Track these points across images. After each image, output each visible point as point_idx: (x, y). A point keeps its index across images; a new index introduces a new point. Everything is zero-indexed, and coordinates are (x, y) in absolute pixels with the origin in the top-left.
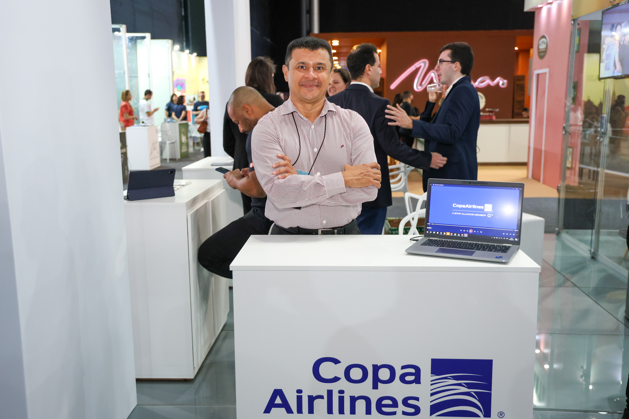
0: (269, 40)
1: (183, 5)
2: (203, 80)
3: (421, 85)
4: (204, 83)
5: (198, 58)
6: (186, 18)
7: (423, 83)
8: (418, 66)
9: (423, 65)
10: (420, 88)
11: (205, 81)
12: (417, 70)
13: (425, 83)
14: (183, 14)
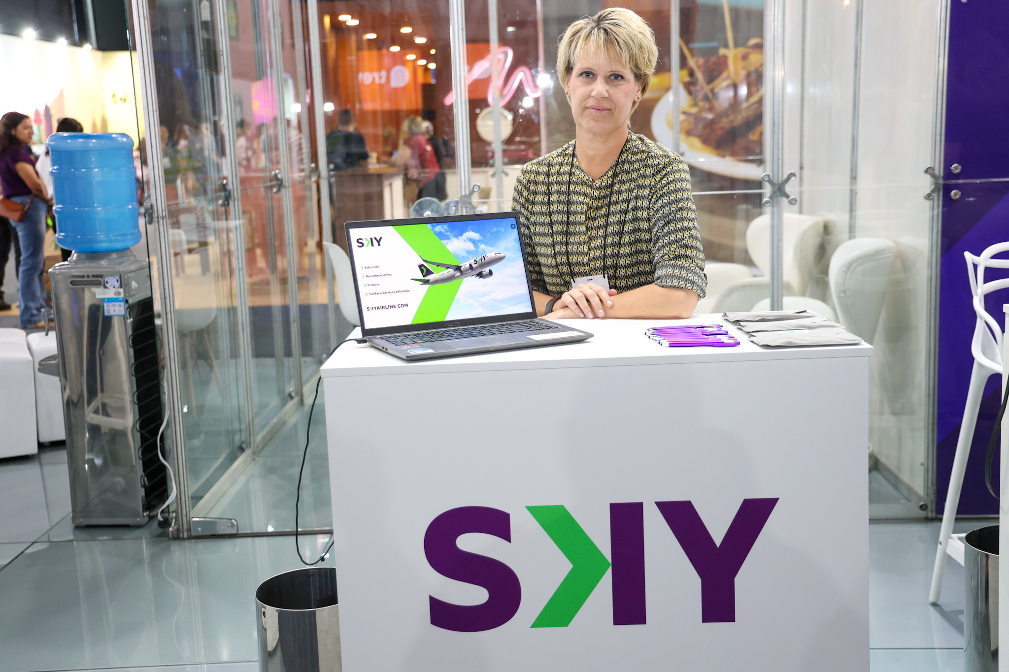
5: (99, 54)
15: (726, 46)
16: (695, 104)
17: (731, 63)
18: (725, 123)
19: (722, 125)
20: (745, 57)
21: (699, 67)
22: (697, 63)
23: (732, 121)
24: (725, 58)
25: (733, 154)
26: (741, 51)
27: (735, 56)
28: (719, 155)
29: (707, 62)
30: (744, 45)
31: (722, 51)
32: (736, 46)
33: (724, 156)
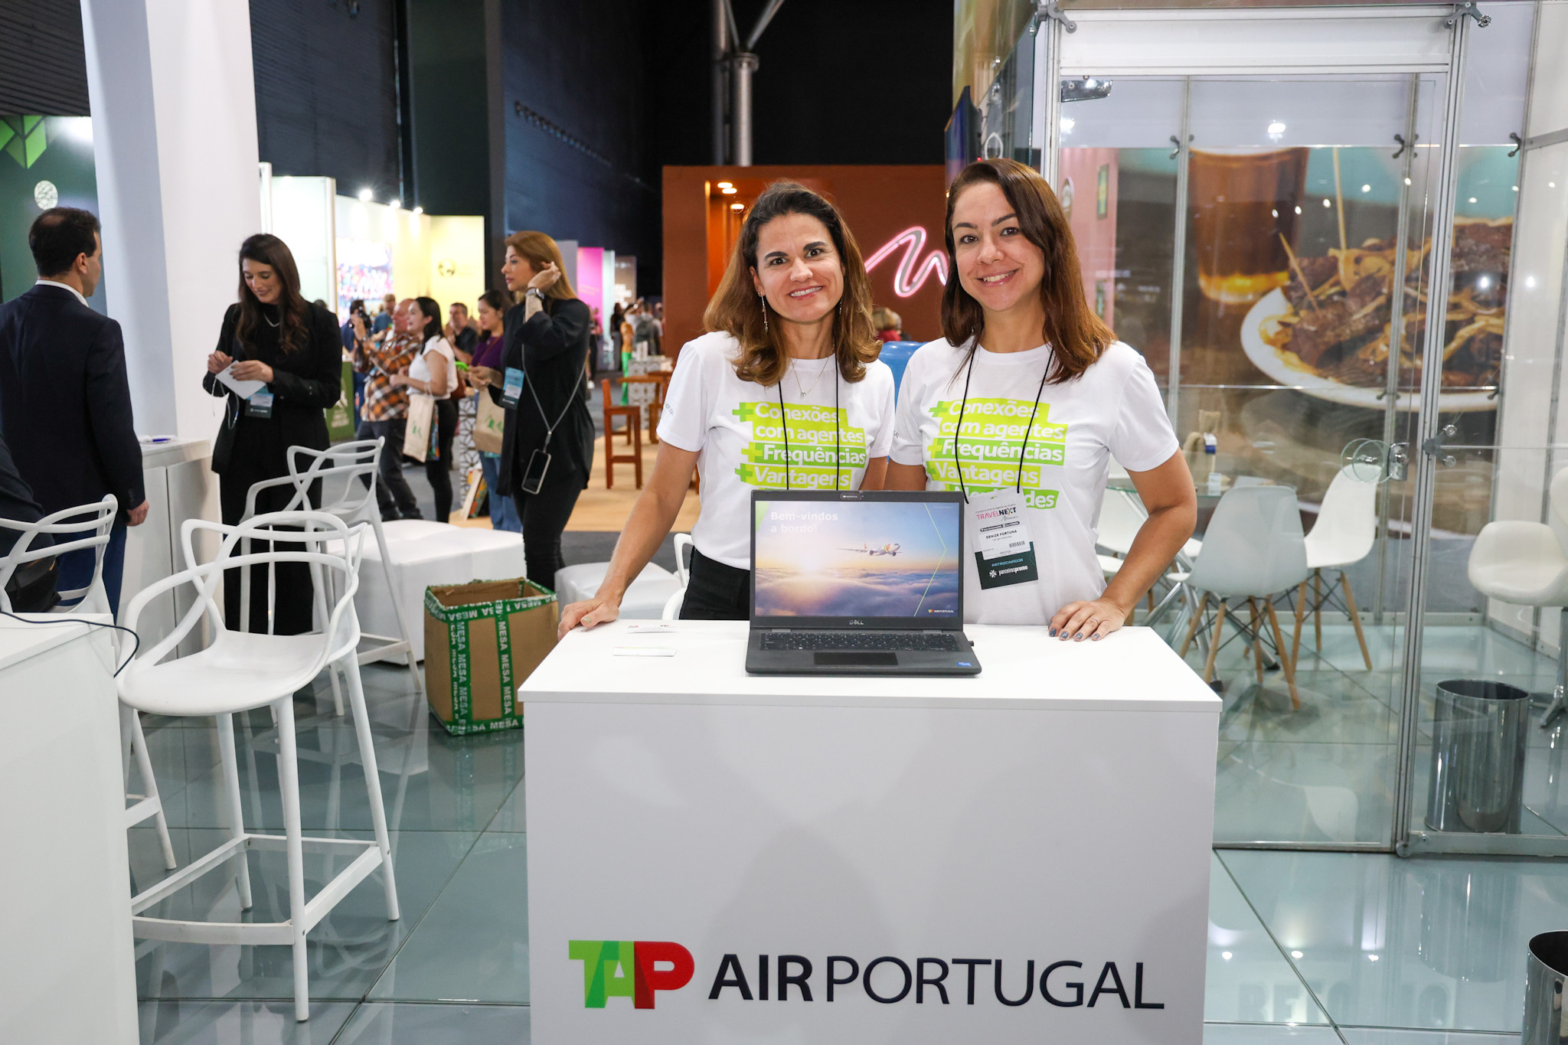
0: (638, 180)
1: (398, 102)
2: (441, 267)
3: (910, 282)
4: (442, 274)
5: (428, 218)
6: (405, 129)
7: (915, 279)
8: (902, 242)
9: (913, 238)
10: (906, 289)
11: (444, 270)
12: (901, 250)
13: (919, 280)
14: (399, 121)
15: (1337, 247)
16: (1296, 314)
17: (1341, 266)
18: (1330, 336)
19: (1326, 339)
20: (1358, 261)
21: (1303, 269)
22: (1300, 265)
23: (1339, 336)
24: (1335, 260)
25: (1338, 376)
26: (1355, 252)
27: (1347, 259)
28: (1320, 376)
29: (1313, 263)
30: (1359, 246)
31: (1332, 252)
32: (1348, 247)
33: (1326, 377)
